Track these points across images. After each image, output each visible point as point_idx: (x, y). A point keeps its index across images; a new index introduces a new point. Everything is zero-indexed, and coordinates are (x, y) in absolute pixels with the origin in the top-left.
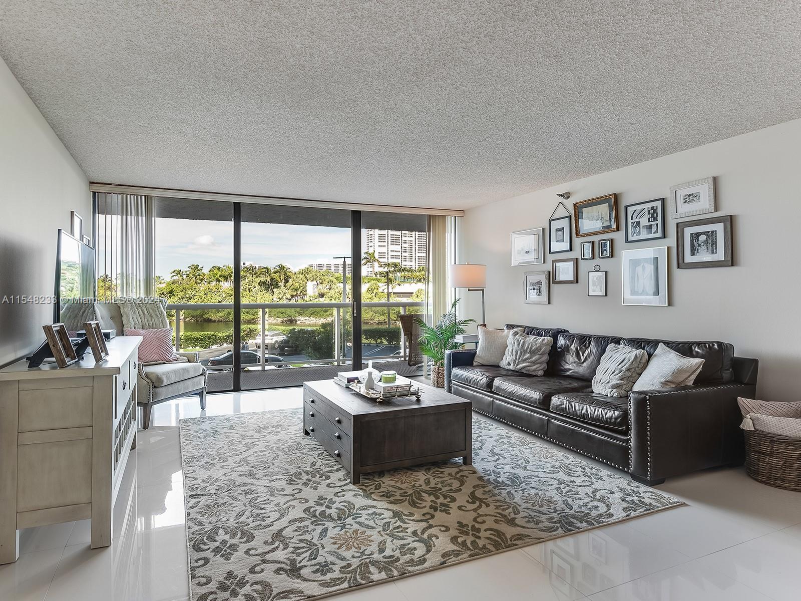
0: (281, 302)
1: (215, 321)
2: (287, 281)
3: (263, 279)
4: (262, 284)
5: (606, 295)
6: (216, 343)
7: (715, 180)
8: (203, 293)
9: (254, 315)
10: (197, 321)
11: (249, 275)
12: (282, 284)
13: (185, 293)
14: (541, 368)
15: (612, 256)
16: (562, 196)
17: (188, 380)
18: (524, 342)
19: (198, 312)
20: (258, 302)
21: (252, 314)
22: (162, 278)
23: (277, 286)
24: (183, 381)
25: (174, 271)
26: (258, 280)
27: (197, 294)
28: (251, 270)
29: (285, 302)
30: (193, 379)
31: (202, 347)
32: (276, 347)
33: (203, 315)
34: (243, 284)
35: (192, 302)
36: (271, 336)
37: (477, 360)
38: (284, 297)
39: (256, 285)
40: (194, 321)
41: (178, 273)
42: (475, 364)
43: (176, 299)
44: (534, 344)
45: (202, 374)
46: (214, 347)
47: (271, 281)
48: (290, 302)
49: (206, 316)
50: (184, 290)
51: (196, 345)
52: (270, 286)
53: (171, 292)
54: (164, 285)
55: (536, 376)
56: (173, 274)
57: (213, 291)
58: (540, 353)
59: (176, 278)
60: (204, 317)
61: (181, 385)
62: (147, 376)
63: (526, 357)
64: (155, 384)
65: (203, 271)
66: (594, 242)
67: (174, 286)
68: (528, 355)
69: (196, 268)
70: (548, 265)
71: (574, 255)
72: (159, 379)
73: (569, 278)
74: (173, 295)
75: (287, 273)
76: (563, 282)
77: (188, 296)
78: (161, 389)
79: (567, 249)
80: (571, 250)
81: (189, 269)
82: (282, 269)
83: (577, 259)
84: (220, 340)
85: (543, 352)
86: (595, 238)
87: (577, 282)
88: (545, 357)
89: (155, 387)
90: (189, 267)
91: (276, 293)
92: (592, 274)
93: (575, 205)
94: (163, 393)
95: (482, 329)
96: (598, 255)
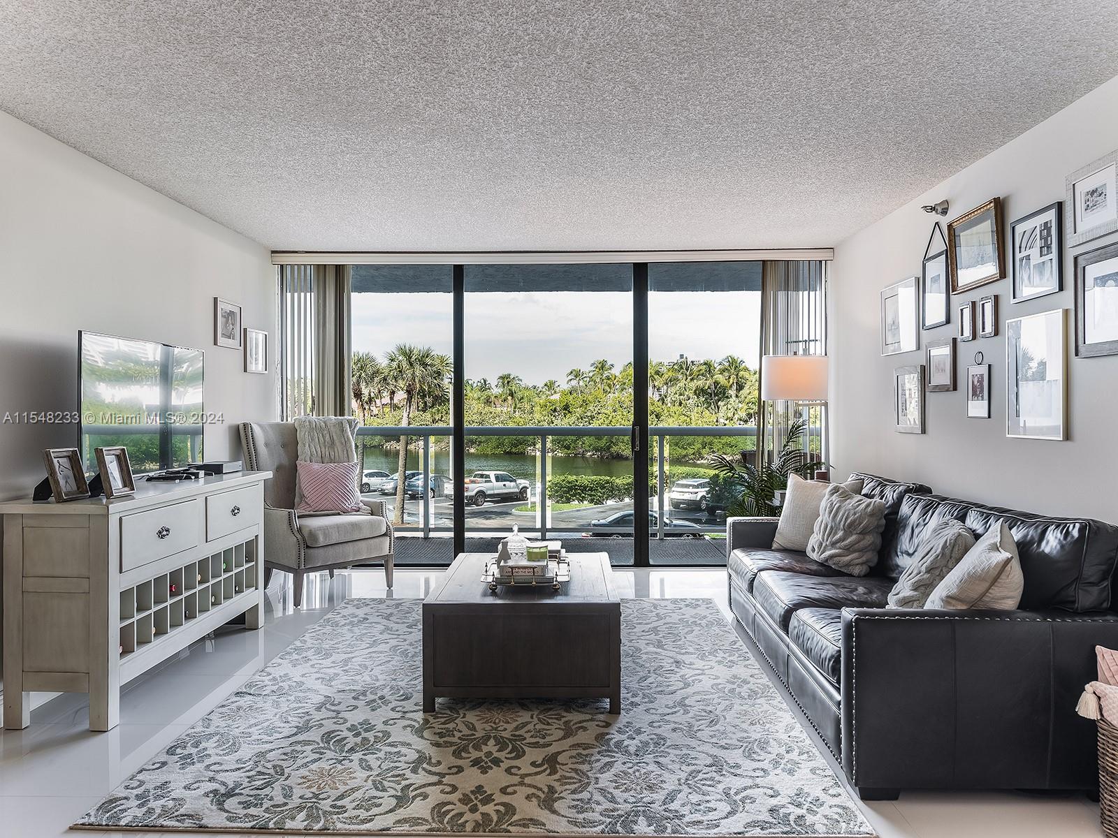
0: (729, 425)
2: (740, 387)
3: (700, 383)
4: (700, 392)
5: (989, 417)
6: (613, 497)
8: (610, 409)
9: (686, 449)
10: (602, 457)
11: (680, 377)
12: (732, 392)
13: (586, 408)
14: (860, 561)
15: (997, 333)
16: (933, 209)
17: (362, 542)
18: (839, 507)
19: (603, 442)
20: (693, 426)
21: (683, 447)
22: (557, 384)
23: (724, 396)
24: (354, 543)
25: (572, 372)
26: (693, 385)
27: (603, 411)
29: (737, 425)
30: (369, 540)
31: (591, 501)
32: (704, 506)
33: (609, 448)
35: (595, 425)
36: (694, 487)
37: (779, 540)
38: (736, 416)
39: (691, 395)
40: (598, 457)
41: (577, 374)
42: (775, 546)
43: (573, 419)
44: (852, 512)
45: (385, 535)
46: (610, 502)
47: (716, 387)
48: (745, 426)
49: (614, 449)
50: (585, 403)
51: (583, 497)
52: (713, 396)
53: (566, 408)
54: (556, 397)
55: (851, 575)
56: (570, 377)
57: (625, 406)
58: (858, 530)
59: (574, 383)
60: (612, 449)
61: (349, 547)
62: (300, 530)
63: (837, 536)
64: (307, 543)
65: (613, 371)
66: (974, 304)
67: (571, 397)
68: (840, 534)
69: (602, 366)
70: (923, 352)
71: (951, 331)
72: (313, 535)
73: (946, 379)
74: (569, 412)
75: (741, 373)
76: (940, 389)
77: (589, 414)
78: (316, 551)
79: (943, 319)
80: (948, 321)
81: (592, 369)
82: (734, 365)
83: (955, 340)
84: (619, 490)
85: (865, 528)
86: (975, 296)
87: (955, 389)
88: (869, 539)
89: (308, 547)
90: (593, 364)
91: (723, 409)
92: (972, 370)
93: (950, 226)
94: (320, 556)
95: (793, 479)
96: (979, 331)
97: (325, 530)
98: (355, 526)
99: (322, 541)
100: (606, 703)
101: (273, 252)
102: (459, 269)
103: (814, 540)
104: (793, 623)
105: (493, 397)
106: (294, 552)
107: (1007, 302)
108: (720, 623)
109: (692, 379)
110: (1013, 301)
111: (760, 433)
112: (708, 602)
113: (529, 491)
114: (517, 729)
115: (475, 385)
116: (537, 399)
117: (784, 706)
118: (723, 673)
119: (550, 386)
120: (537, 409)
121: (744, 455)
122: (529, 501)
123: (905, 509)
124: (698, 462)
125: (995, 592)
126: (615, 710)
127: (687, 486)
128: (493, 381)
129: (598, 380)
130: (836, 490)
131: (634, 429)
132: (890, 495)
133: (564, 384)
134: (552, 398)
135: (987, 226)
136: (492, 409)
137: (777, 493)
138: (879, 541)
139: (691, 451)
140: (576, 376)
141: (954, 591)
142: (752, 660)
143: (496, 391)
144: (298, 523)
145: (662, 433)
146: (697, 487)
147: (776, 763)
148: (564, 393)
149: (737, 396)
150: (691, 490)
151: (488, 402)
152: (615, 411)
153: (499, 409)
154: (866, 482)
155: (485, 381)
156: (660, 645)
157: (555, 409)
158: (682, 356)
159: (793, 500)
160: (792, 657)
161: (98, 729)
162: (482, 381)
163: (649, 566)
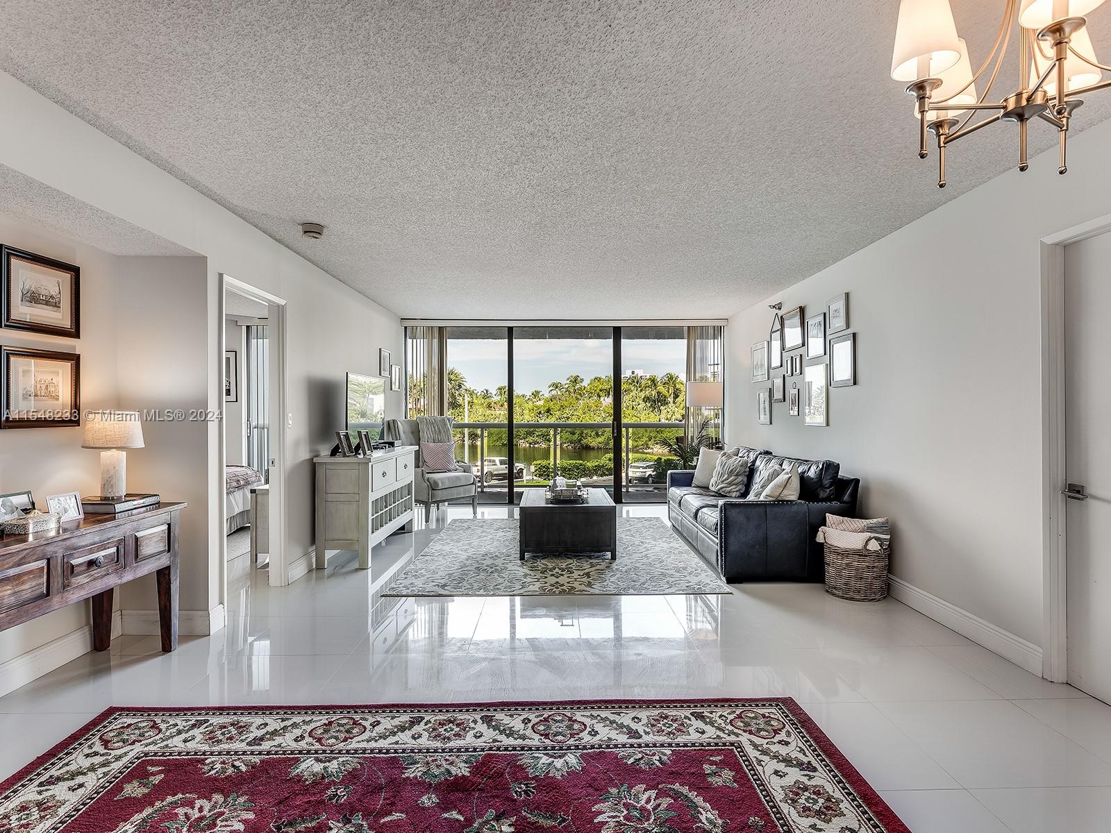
1: (593, 448)
2: (676, 396)
3: (647, 393)
4: (646, 399)
5: (799, 415)
6: (586, 475)
7: (847, 295)
10: (575, 449)
11: (632, 388)
12: (671, 400)
13: (563, 411)
14: (735, 490)
15: (801, 373)
16: (774, 307)
18: (726, 463)
19: (576, 437)
22: (541, 393)
23: (665, 403)
24: (456, 488)
25: (553, 384)
26: (643, 395)
27: (575, 413)
28: (635, 381)
30: (463, 487)
33: (580, 440)
34: (626, 399)
35: (570, 422)
37: (695, 482)
38: (674, 417)
39: (640, 402)
41: (556, 386)
42: (693, 485)
43: (554, 419)
44: (732, 465)
45: (473, 484)
47: (658, 396)
50: (562, 407)
52: (657, 402)
53: (548, 411)
54: (541, 403)
56: (551, 388)
58: (735, 474)
59: (553, 392)
60: (583, 442)
62: (428, 480)
63: (724, 478)
64: (433, 486)
65: (583, 384)
66: (792, 357)
67: (552, 403)
68: (726, 476)
69: (575, 380)
70: (770, 381)
71: (782, 371)
72: (436, 483)
73: (781, 397)
74: (551, 414)
75: (678, 386)
76: (778, 401)
77: (565, 416)
78: (437, 491)
79: (779, 365)
80: (781, 366)
81: (568, 382)
82: (671, 379)
83: (784, 375)
84: (590, 471)
85: (738, 473)
86: (792, 354)
87: (784, 401)
88: (740, 479)
89: (433, 490)
90: (568, 379)
91: (664, 412)
92: (791, 392)
93: (782, 317)
94: (440, 495)
95: (703, 450)
96: (794, 373)
97: (442, 479)
98: (458, 478)
99: (441, 486)
100: (609, 555)
101: (402, 319)
102: (510, 329)
103: (713, 481)
104: (700, 514)
105: (493, 403)
106: (426, 492)
107: (805, 359)
108: (664, 527)
109: (641, 390)
110: (807, 358)
111: (685, 427)
112: (657, 519)
113: (524, 471)
114: (567, 565)
115: (479, 394)
116: (526, 405)
117: (696, 556)
118: (666, 546)
119: (536, 394)
120: (526, 412)
121: (677, 438)
122: (524, 479)
123: (758, 463)
124: (646, 451)
125: (785, 492)
126: (614, 558)
127: (639, 468)
128: (493, 391)
129: (572, 391)
130: (725, 454)
131: (613, 424)
132: (752, 456)
133: (546, 393)
134: (537, 403)
135: (797, 320)
136: (493, 412)
137: (695, 458)
138: (745, 479)
139: (641, 443)
140: (557, 387)
141: (769, 493)
142: (681, 541)
143: (496, 398)
144: (427, 476)
145: (628, 426)
146: (645, 468)
147: (690, 574)
148: (547, 401)
149: (674, 402)
150: (641, 470)
151: (489, 406)
152: (584, 413)
153: (498, 412)
154: (741, 451)
155: (487, 391)
156: (632, 536)
157: (540, 412)
158: (633, 373)
159: (702, 461)
160: (699, 532)
161: (363, 568)
162: (485, 392)
163: (622, 503)
